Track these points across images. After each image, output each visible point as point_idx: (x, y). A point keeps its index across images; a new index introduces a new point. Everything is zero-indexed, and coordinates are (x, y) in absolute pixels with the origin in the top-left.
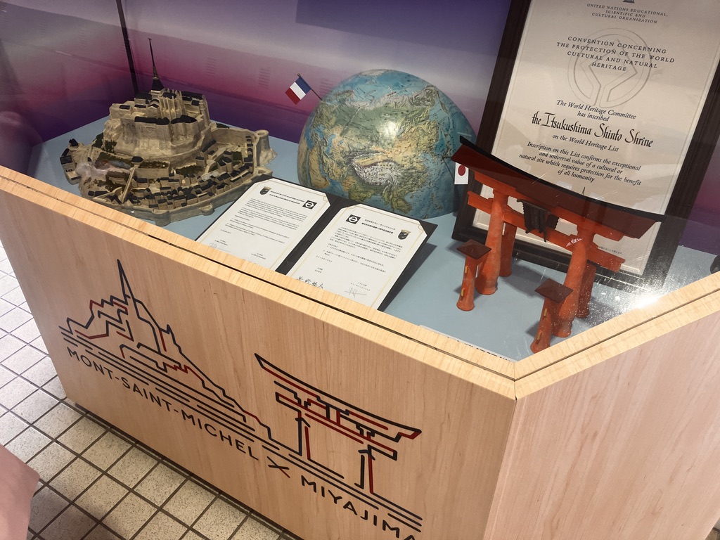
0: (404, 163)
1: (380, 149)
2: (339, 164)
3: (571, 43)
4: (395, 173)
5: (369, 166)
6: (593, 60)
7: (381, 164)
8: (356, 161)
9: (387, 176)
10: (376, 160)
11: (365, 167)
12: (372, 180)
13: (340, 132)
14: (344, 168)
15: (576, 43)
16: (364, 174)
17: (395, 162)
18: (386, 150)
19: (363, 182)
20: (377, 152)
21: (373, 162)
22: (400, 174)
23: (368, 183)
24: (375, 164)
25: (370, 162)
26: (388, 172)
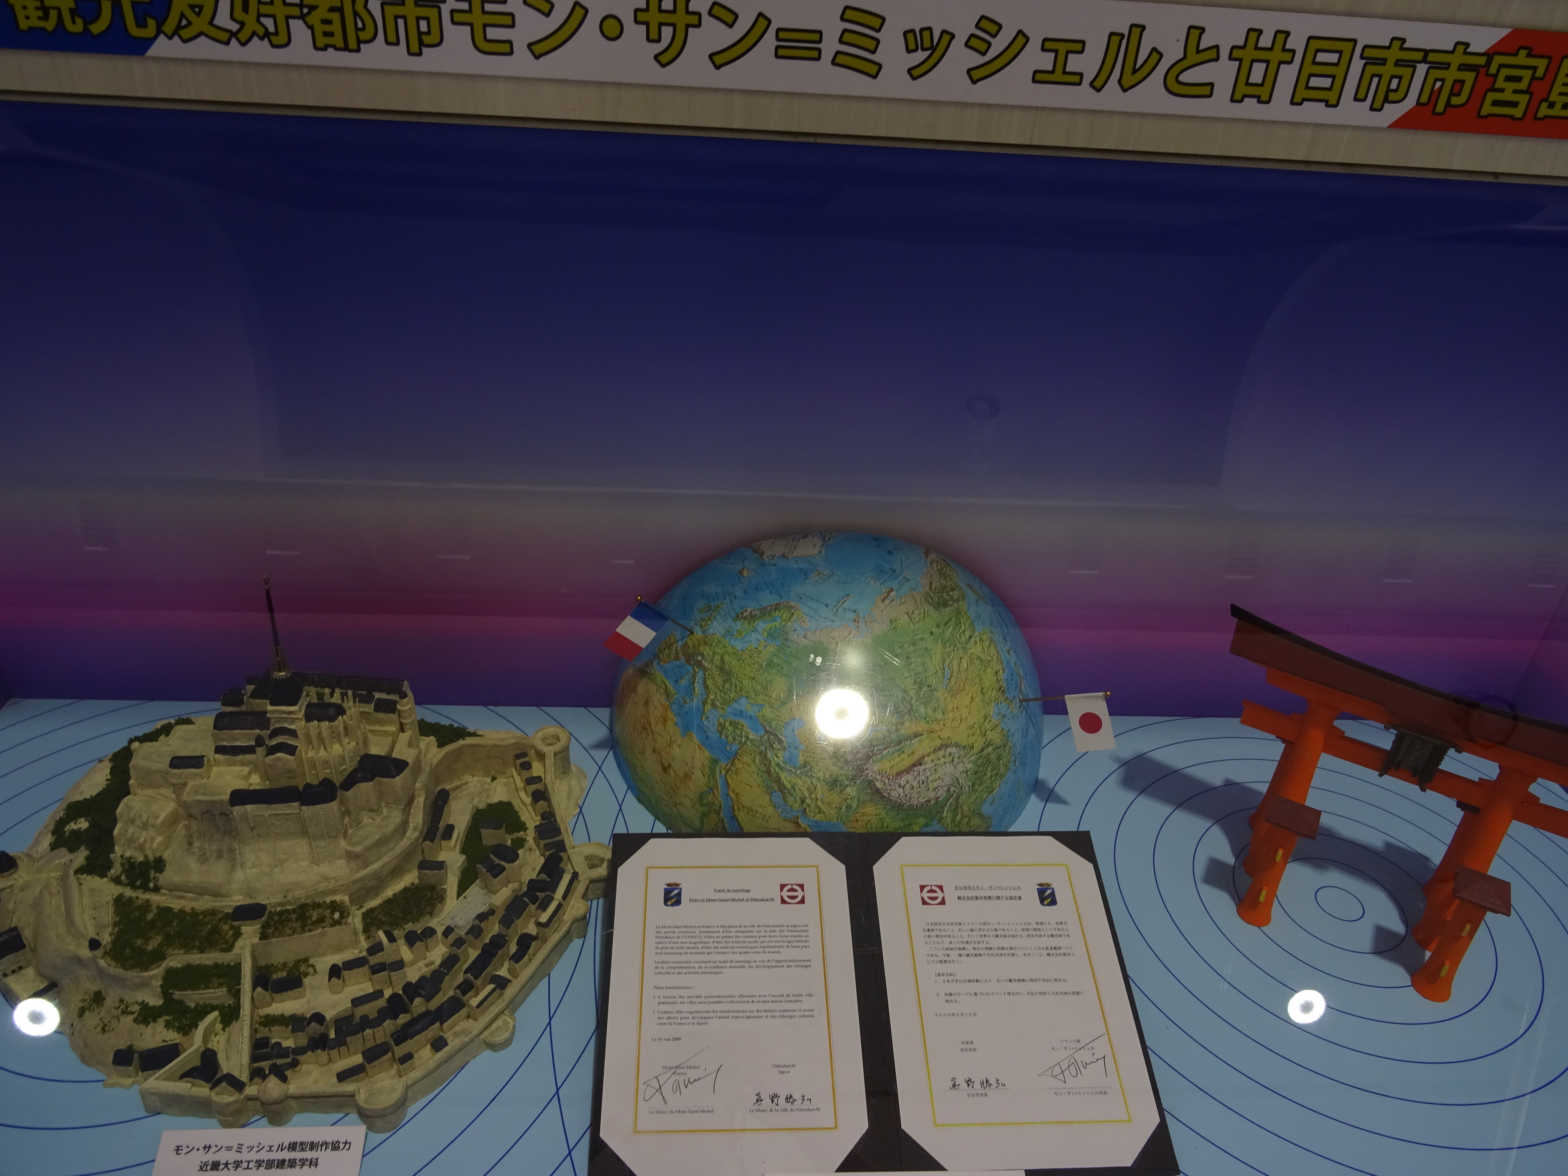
0: (972, 739)
1: (922, 726)
2: (832, 783)
4: (961, 767)
5: (908, 771)
7: (932, 757)
8: (873, 768)
9: (948, 780)
10: (920, 753)
11: (899, 774)
12: (918, 798)
14: (849, 790)
16: (901, 790)
17: (957, 745)
18: (936, 727)
19: (897, 807)
20: (917, 735)
21: (914, 758)
23: (911, 807)
24: (919, 763)
25: (908, 762)
26: (949, 769)
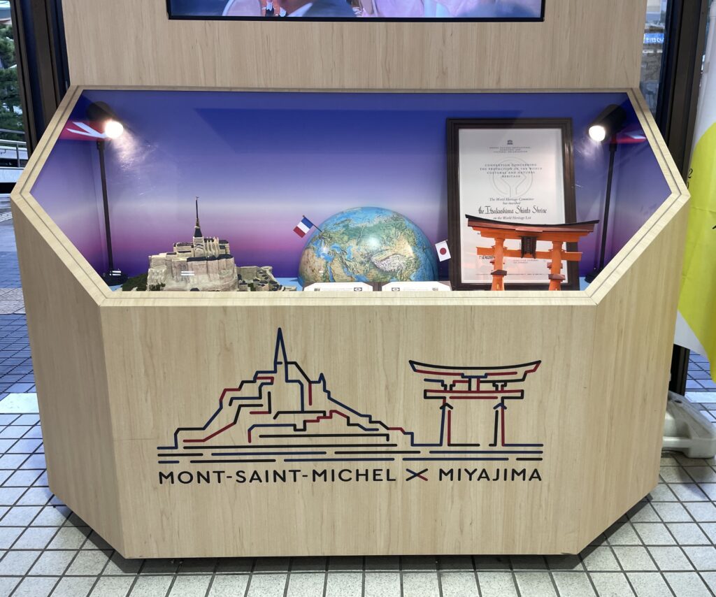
0: (405, 254)
1: (388, 247)
2: (362, 263)
3: (488, 168)
4: (402, 261)
5: (384, 260)
6: (502, 174)
7: (391, 257)
8: (374, 259)
9: (397, 264)
10: (388, 255)
11: (382, 260)
12: (388, 269)
13: (355, 243)
14: (366, 265)
15: (490, 167)
16: (382, 266)
17: (400, 255)
18: (393, 248)
19: (382, 271)
20: (387, 250)
21: (386, 257)
23: (386, 271)
24: (388, 258)
25: (384, 257)
26: (398, 261)
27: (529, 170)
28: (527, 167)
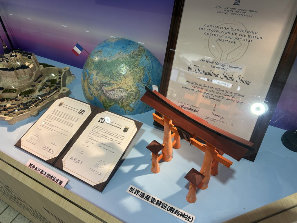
0: (127, 89)
1: (115, 82)
2: (97, 89)
3: (206, 28)
4: (123, 94)
5: (111, 91)
6: (218, 38)
7: (116, 89)
8: (104, 88)
9: (120, 96)
10: (114, 88)
11: (109, 91)
12: (113, 98)
13: (96, 73)
14: (99, 91)
15: (209, 28)
16: (109, 95)
17: (123, 89)
18: (118, 83)
19: (108, 98)
20: (114, 84)
21: (112, 89)
22: (126, 94)
23: (111, 99)
24: (113, 90)
26: (120, 93)
27: (247, 38)
28: (246, 34)
